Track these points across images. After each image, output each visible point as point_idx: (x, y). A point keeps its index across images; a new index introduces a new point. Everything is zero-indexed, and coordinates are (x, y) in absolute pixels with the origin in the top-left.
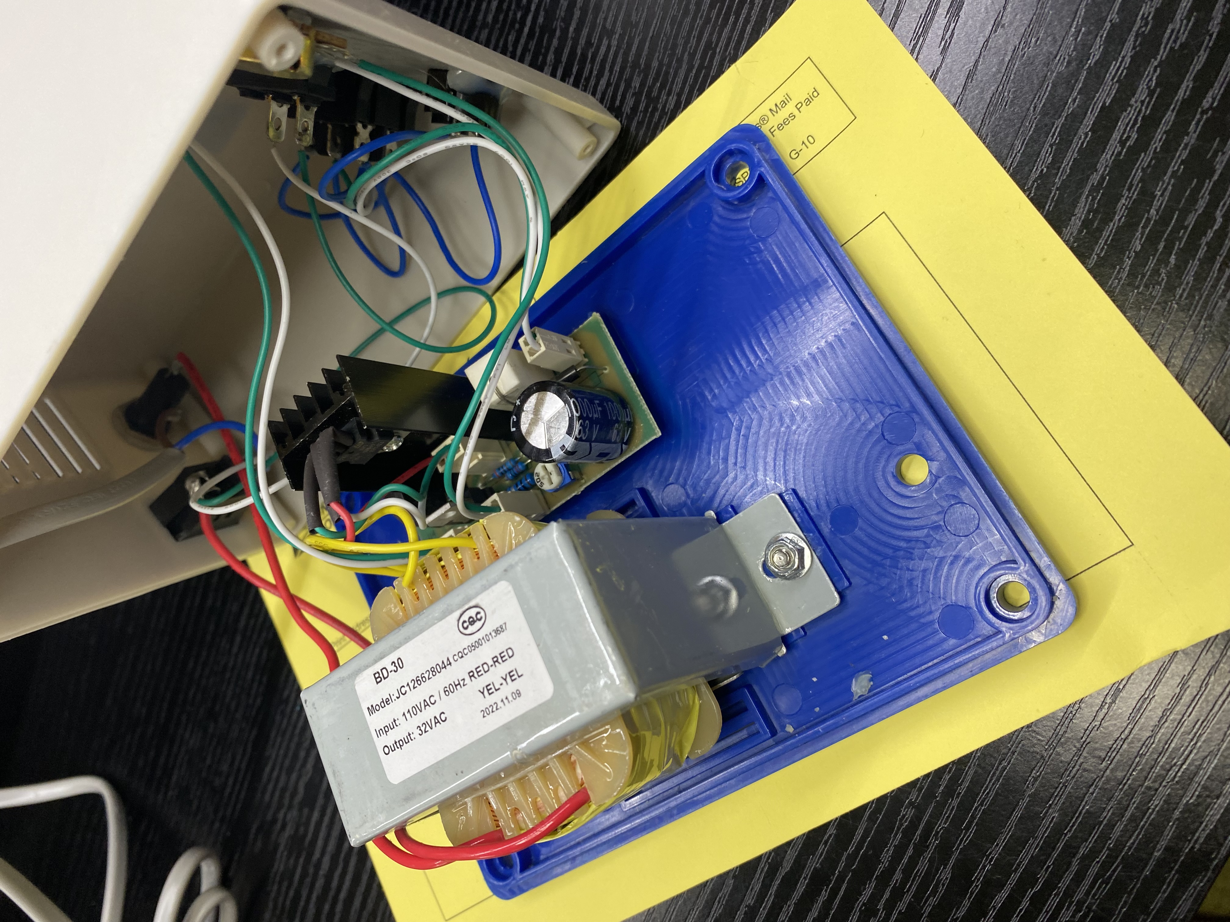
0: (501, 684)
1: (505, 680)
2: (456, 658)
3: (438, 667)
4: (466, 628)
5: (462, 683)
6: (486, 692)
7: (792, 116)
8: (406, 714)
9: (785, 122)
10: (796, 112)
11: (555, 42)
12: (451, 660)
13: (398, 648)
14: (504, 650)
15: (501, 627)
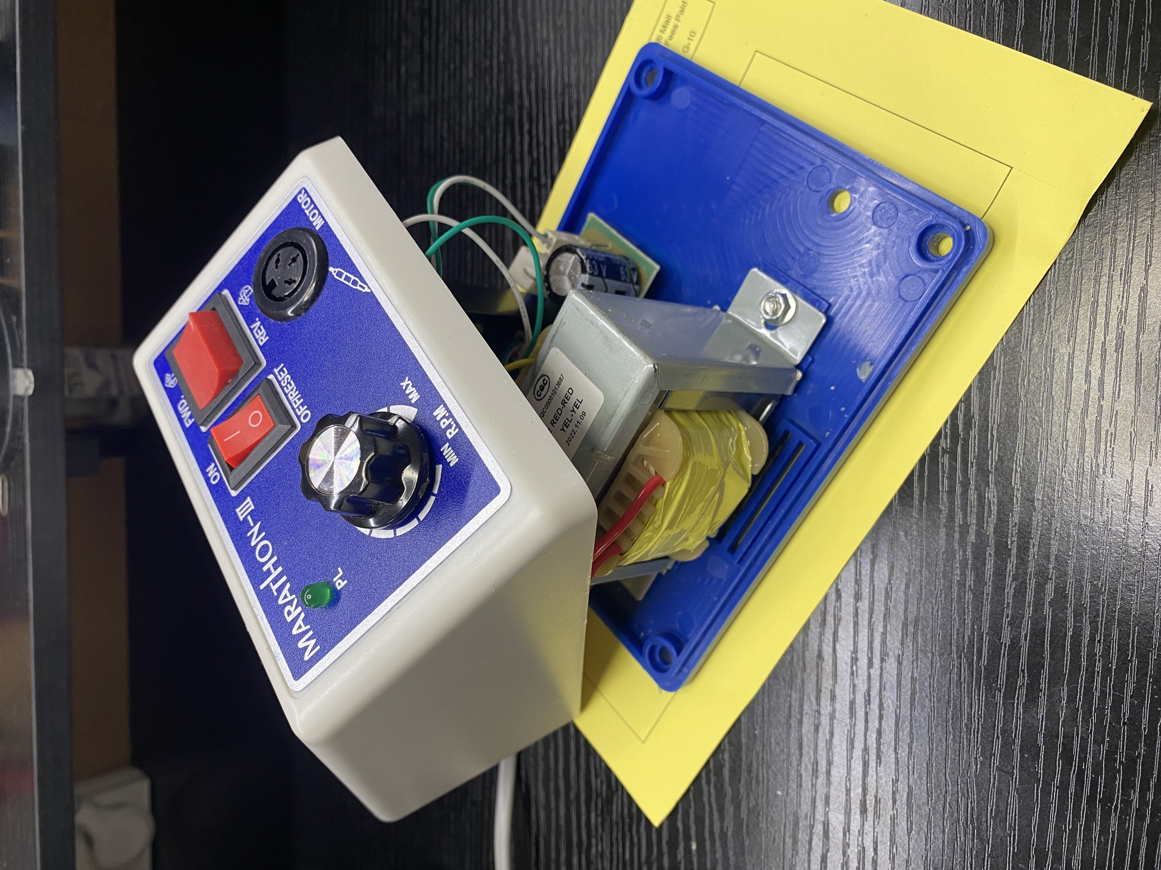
7: (676, 26)
9: (673, 33)
10: (677, 22)
11: (515, 67)
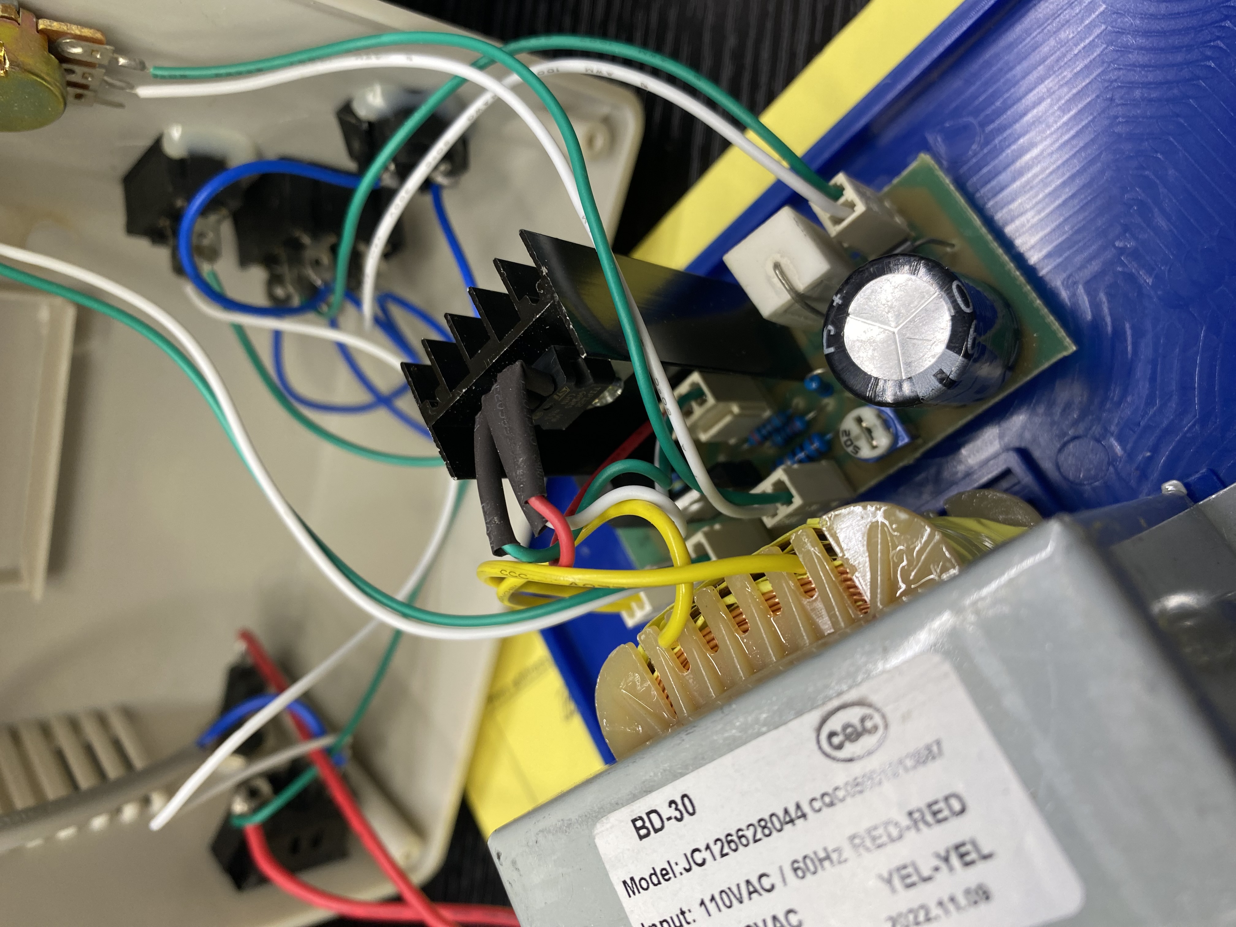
0: (937, 869)
1: (946, 859)
2: (817, 805)
3: (774, 819)
4: (840, 747)
5: (834, 856)
6: (897, 882)
8: (707, 902)
12: (806, 808)
13: (682, 775)
14: (940, 796)
15: (928, 748)
